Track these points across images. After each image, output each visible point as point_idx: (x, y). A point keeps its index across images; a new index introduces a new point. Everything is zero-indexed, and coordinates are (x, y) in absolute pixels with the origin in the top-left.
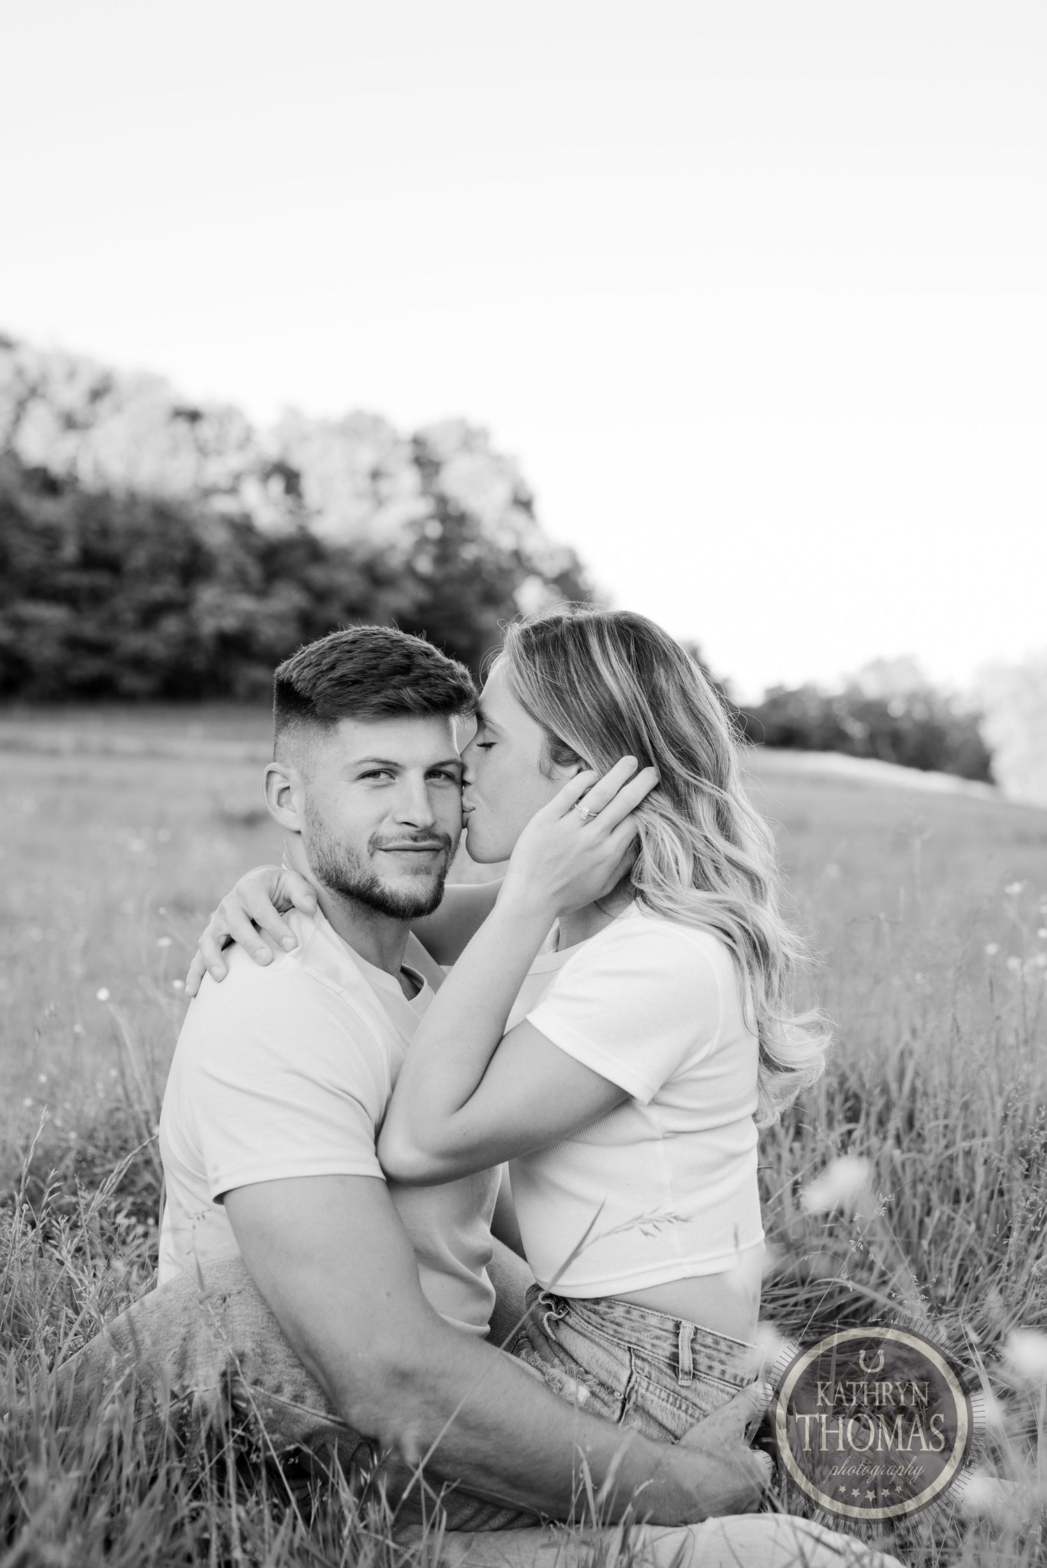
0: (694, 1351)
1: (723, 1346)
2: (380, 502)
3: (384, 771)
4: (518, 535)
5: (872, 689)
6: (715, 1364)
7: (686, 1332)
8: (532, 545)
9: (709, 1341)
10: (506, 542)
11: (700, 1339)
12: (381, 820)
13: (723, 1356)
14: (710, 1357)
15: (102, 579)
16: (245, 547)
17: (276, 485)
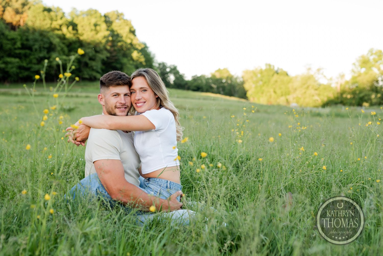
0: (170, 185)
1: (175, 184)
2: (97, 32)
3: (117, 95)
4: (132, 40)
5: (218, 76)
6: (174, 187)
7: (169, 182)
8: (135, 42)
9: (172, 183)
10: (129, 41)
11: (171, 183)
12: (117, 103)
13: (175, 186)
14: (173, 186)
15: (28, 51)
16: (64, 43)
17: (71, 28)
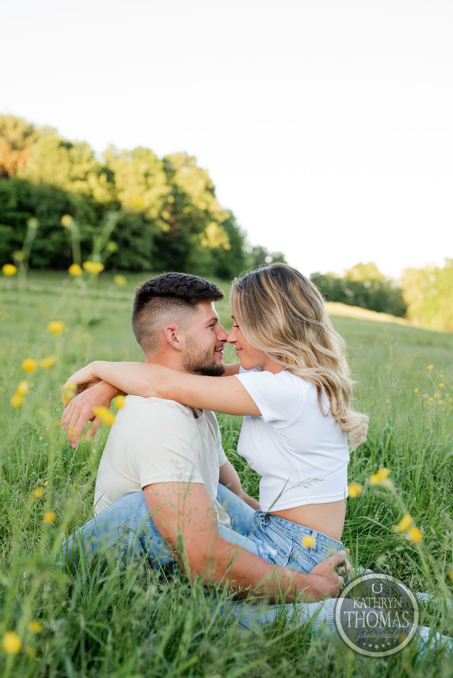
1: (327, 541)
2: (148, 187)
4: (208, 204)
6: (324, 547)
8: (212, 208)
9: (322, 538)
10: (202, 206)
11: (319, 537)
14: (322, 544)
15: (26, 216)
16: (89, 204)
17: (103, 178)
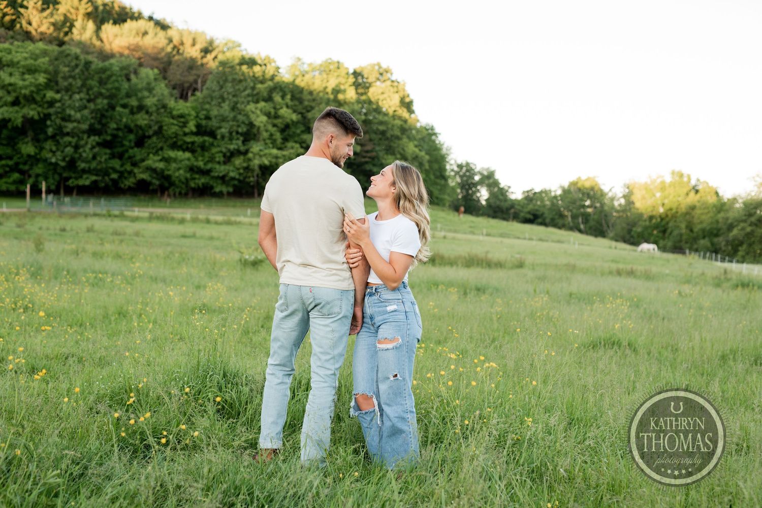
15: (208, 139)
16: (274, 125)
